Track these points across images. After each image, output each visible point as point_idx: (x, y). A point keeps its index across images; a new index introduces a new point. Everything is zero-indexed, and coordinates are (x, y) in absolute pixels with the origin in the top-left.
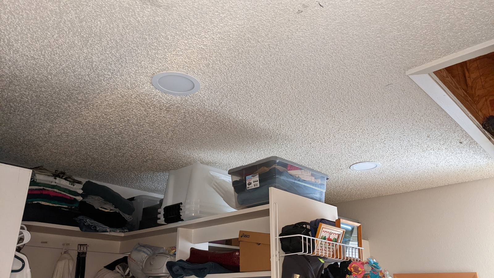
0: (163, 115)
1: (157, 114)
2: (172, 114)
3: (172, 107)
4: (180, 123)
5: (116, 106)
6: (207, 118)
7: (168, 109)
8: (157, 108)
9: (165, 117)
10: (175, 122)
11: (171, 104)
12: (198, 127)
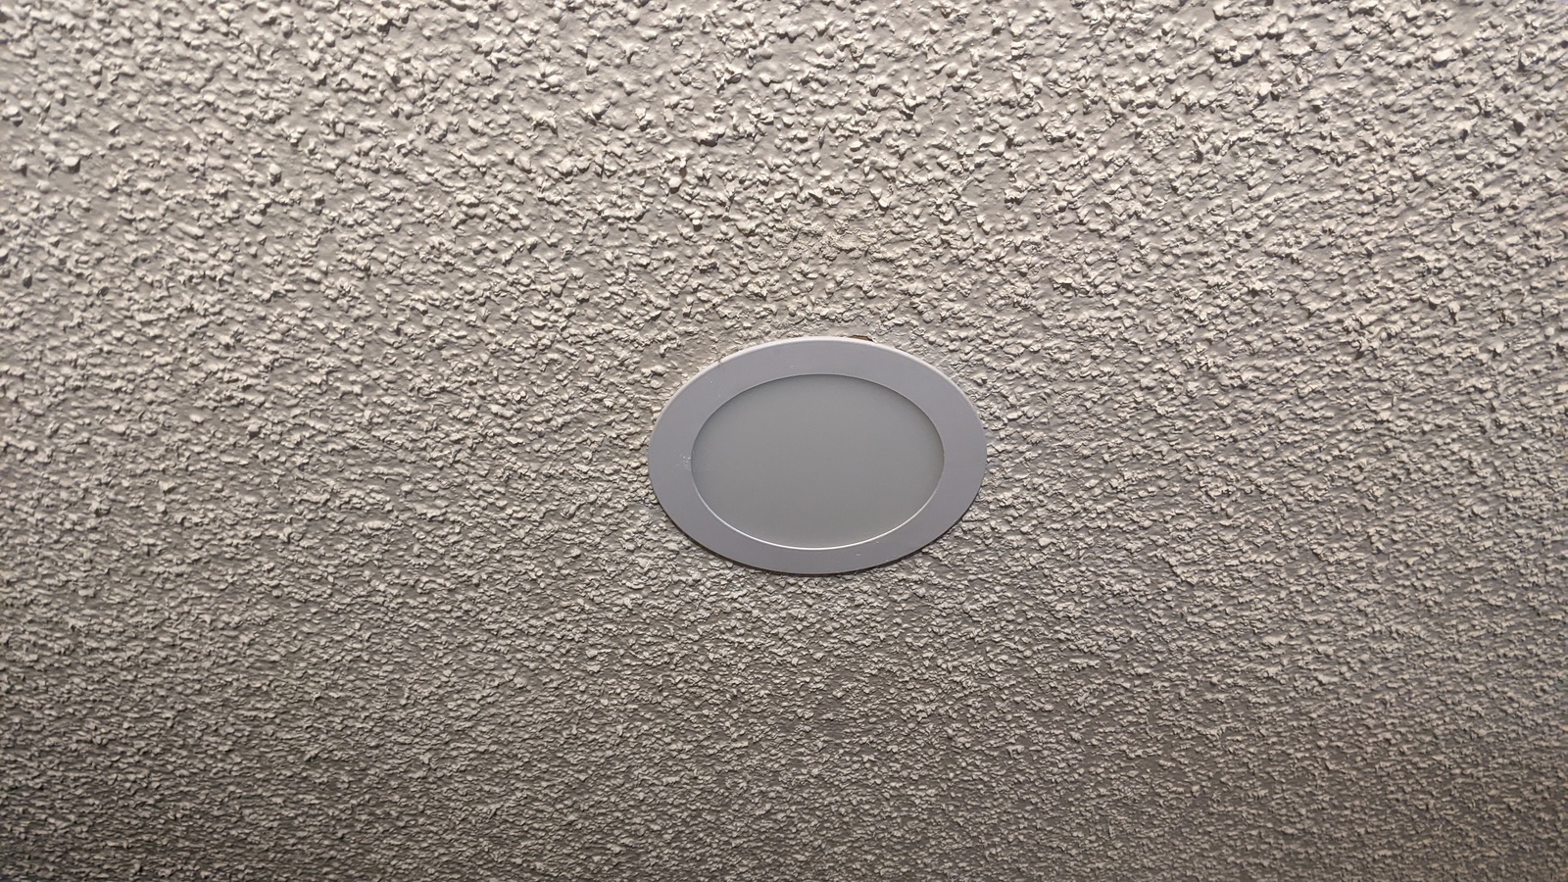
0: (815, 772)
1: (776, 773)
2: (866, 748)
3: (847, 692)
4: (931, 812)
5: (528, 766)
6: (1091, 733)
7: (830, 715)
8: (761, 716)
9: (828, 786)
10: (898, 809)
11: (835, 662)
12: (1051, 821)
